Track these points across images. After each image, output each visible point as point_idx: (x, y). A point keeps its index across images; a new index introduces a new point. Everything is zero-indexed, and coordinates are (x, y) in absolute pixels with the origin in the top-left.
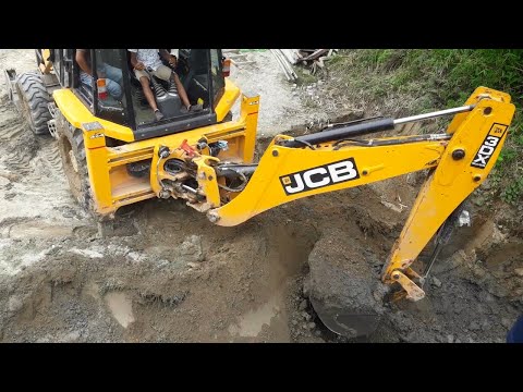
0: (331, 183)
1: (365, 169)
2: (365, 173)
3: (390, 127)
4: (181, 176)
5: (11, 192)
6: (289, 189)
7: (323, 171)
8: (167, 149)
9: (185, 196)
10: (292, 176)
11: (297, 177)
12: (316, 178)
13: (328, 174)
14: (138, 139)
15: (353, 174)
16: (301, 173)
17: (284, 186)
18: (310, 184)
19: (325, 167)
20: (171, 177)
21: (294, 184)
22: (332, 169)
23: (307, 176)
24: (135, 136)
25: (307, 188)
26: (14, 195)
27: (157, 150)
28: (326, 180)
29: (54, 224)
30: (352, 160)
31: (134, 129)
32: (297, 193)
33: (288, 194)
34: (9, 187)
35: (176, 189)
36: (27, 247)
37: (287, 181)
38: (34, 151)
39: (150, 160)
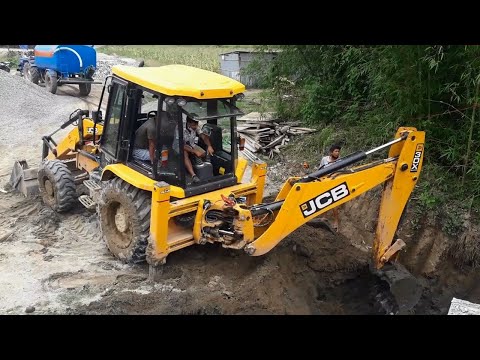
0: (333, 202)
1: (353, 187)
2: (354, 190)
3: (365, 157)
4: (218, 223)
5: (48, 254)
6: (306, 213)
7: (328, 195)
8: (209, 202)
9: (221, 239)
10: (308, 203)
11: (312, 203)
12: (323, 201)
13: (331, 197)
14: (188, 196)
15: (346, 192)
16: (314, 199)
17: (303, 211)
18: (320, 206)
19: (329, 191)
20: (211, 224)
21: (309, 209)
22: (333, 192)
23: (318, 200)
24: (186, 193)
25: (318, 209)
26: (52, 257)
27: (202, 203)
28: (330, 201)
29: (97, 275)
30: (345, 183)
31: (184, 188)
32: (311, 215)
33: (305, 217)
34: (44, 251)
35: (213, 235)
36: (82, 293)
37: (305, 207)
38: (57, 223)
39: (195, 212)
